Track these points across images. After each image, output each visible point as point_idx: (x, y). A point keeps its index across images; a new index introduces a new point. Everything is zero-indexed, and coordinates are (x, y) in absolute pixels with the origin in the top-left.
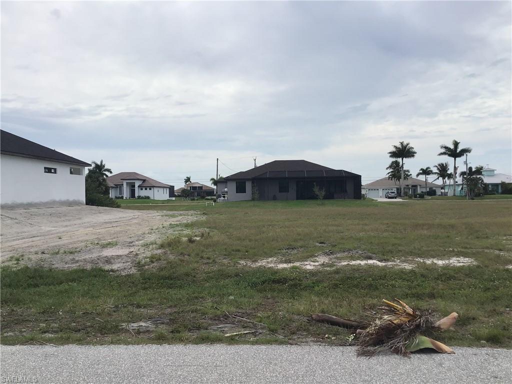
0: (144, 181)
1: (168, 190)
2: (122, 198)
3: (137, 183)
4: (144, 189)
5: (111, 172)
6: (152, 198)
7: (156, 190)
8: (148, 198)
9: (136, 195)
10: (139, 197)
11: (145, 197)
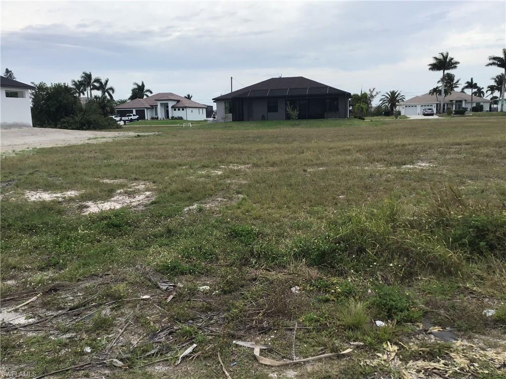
0: (178, 101)
1: (205, 110)
2: (158, 118)
3: (171, 104)
4: (177, 109)
5: (151, 93)
6: (185, 118)
7: (189, 110)
8: (181, 118)
9: (170, 116)
10: (173, 118)
11: (179, 117)
